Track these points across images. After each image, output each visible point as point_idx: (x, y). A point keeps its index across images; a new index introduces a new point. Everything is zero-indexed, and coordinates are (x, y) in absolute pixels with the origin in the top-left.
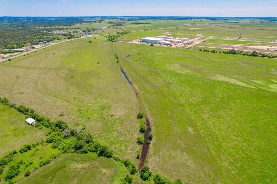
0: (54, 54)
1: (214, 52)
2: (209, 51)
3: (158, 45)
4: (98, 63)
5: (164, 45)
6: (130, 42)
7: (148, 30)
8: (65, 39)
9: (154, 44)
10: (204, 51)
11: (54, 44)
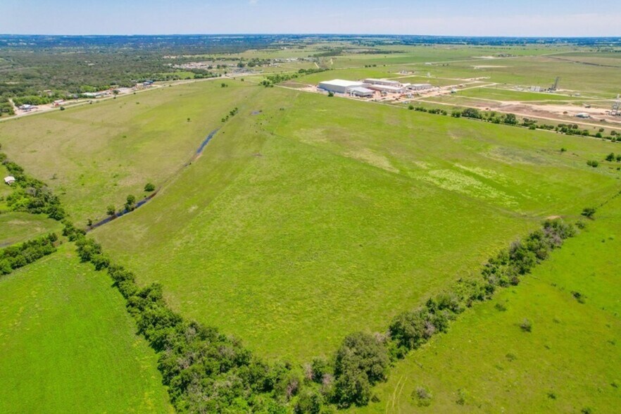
0: (138, 103)
1: (433, 112)
2: (425, 111)
3: (345, 95)
4: (189, 119)
5: (357, 95)
6: (300, 89)
7: (375, 66)
8: (189, 78)
9: (336, 95)
10: (417, 109)
11: (159, 86)
